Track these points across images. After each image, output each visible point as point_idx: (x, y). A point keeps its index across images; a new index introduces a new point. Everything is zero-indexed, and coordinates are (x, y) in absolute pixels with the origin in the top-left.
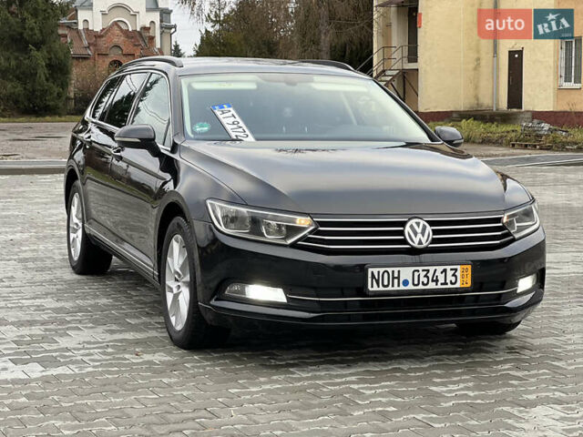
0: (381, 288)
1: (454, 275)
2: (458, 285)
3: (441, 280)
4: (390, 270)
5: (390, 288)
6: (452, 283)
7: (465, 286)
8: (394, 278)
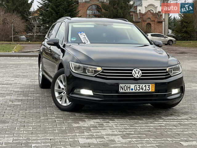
0: (124, 91)
1: (149, 87)
4: (127, 85)
5: (127, 91)
6: (148, 90)
7: (153, 91)
8: (128, 88)
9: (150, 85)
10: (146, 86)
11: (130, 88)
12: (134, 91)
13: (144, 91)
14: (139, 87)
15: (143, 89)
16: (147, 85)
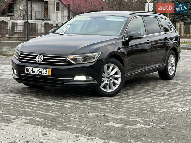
0: (28, 73)
5: (30, 73)
6: (46, 74)
7: (49, 75)
8: (31, 70)
9: (47, 69)
10: (44, 70)
12: (35, 73)
14: (39, 71)
15: (42, 73)
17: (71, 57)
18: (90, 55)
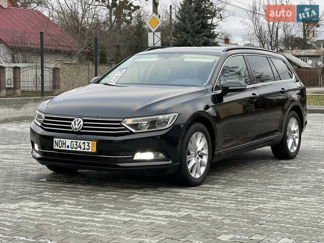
0: (59, 148)
1: (88, 145)
2: (90, 151)
3: (83, 147)
4: (62, 140)
5: (62, 148)
6: (87, 149)
7: (93, 151)
8: (63, 144)
9: (90, 142)
10: (84, 143)
11: (65, 144)
12: (70, 149)
13: (82, 150)
14: (76, 144)
15: (81, 147)
16: (86, 142)
17: (130, 121)
18: (160, 117)
